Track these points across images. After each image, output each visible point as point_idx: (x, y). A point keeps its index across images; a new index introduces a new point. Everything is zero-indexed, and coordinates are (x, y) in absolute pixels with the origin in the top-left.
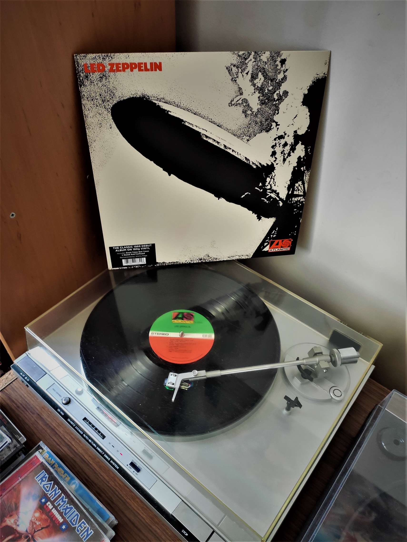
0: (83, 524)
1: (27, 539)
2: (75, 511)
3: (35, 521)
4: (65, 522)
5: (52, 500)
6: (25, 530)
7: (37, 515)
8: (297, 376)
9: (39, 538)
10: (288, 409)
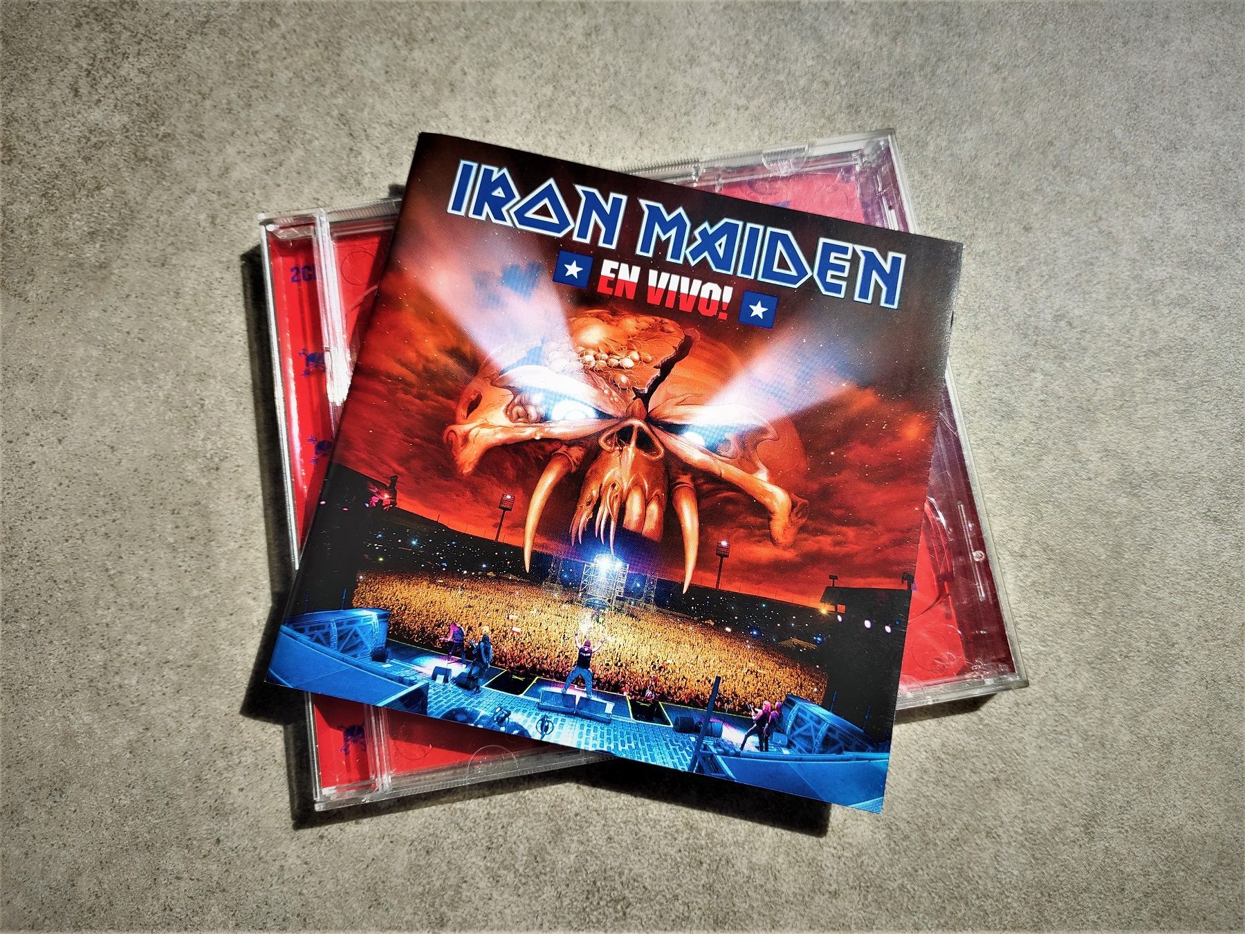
0: (833, 255)
1: (633, 443)
2: (754, 230)
3: (607, 361)
4: (747, 291)
5: (613, 247)
6: (593, 414)
7: (595, 333)
9: (681, 409)
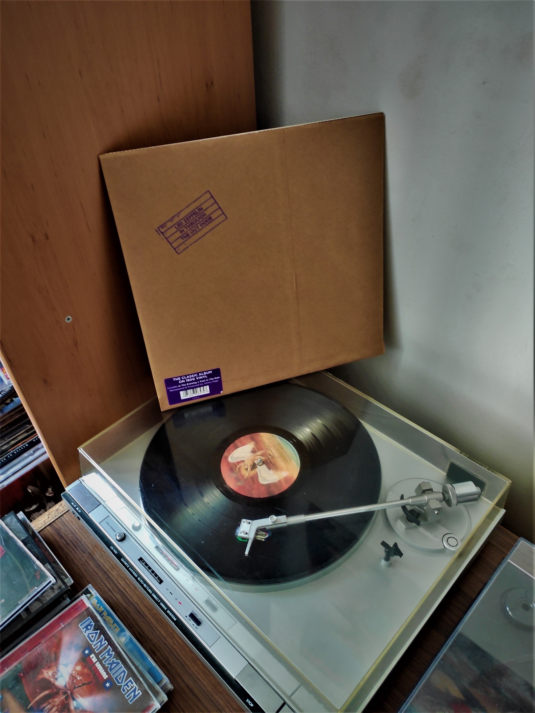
0: (130, 683)
1: (65, 696)
2: (122, 667)
3: (76, 675)
4: (110, 679)
5: (97, 652)
6: (64, 684)
7: (79, 668)
8: (401, 518)
9: (78, 696)
10: (387, 559)
